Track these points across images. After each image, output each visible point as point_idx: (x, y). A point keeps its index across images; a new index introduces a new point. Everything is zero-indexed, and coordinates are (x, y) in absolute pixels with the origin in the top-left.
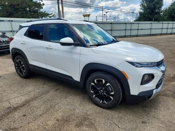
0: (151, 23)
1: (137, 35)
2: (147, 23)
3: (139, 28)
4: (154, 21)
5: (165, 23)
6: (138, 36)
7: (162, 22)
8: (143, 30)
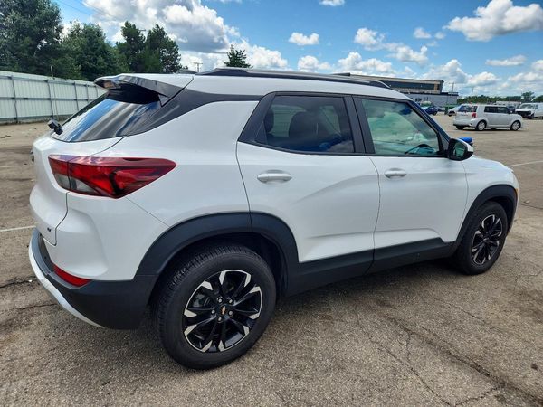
0: (46, 82)
1: (15, 119)
2: (35, 81)
3: (17, 96)
4: (55, 76)
5: (80, 85)
6: (20, 123)
7: (70, 81)
8: (29, 102)
